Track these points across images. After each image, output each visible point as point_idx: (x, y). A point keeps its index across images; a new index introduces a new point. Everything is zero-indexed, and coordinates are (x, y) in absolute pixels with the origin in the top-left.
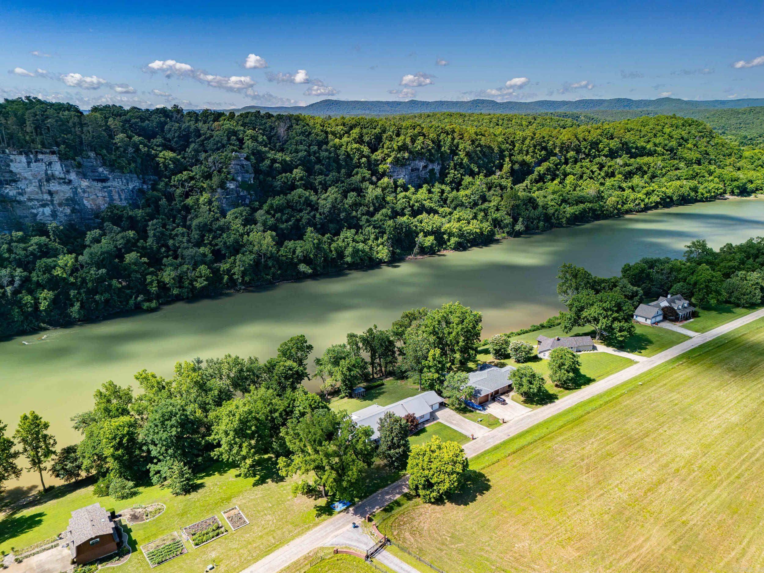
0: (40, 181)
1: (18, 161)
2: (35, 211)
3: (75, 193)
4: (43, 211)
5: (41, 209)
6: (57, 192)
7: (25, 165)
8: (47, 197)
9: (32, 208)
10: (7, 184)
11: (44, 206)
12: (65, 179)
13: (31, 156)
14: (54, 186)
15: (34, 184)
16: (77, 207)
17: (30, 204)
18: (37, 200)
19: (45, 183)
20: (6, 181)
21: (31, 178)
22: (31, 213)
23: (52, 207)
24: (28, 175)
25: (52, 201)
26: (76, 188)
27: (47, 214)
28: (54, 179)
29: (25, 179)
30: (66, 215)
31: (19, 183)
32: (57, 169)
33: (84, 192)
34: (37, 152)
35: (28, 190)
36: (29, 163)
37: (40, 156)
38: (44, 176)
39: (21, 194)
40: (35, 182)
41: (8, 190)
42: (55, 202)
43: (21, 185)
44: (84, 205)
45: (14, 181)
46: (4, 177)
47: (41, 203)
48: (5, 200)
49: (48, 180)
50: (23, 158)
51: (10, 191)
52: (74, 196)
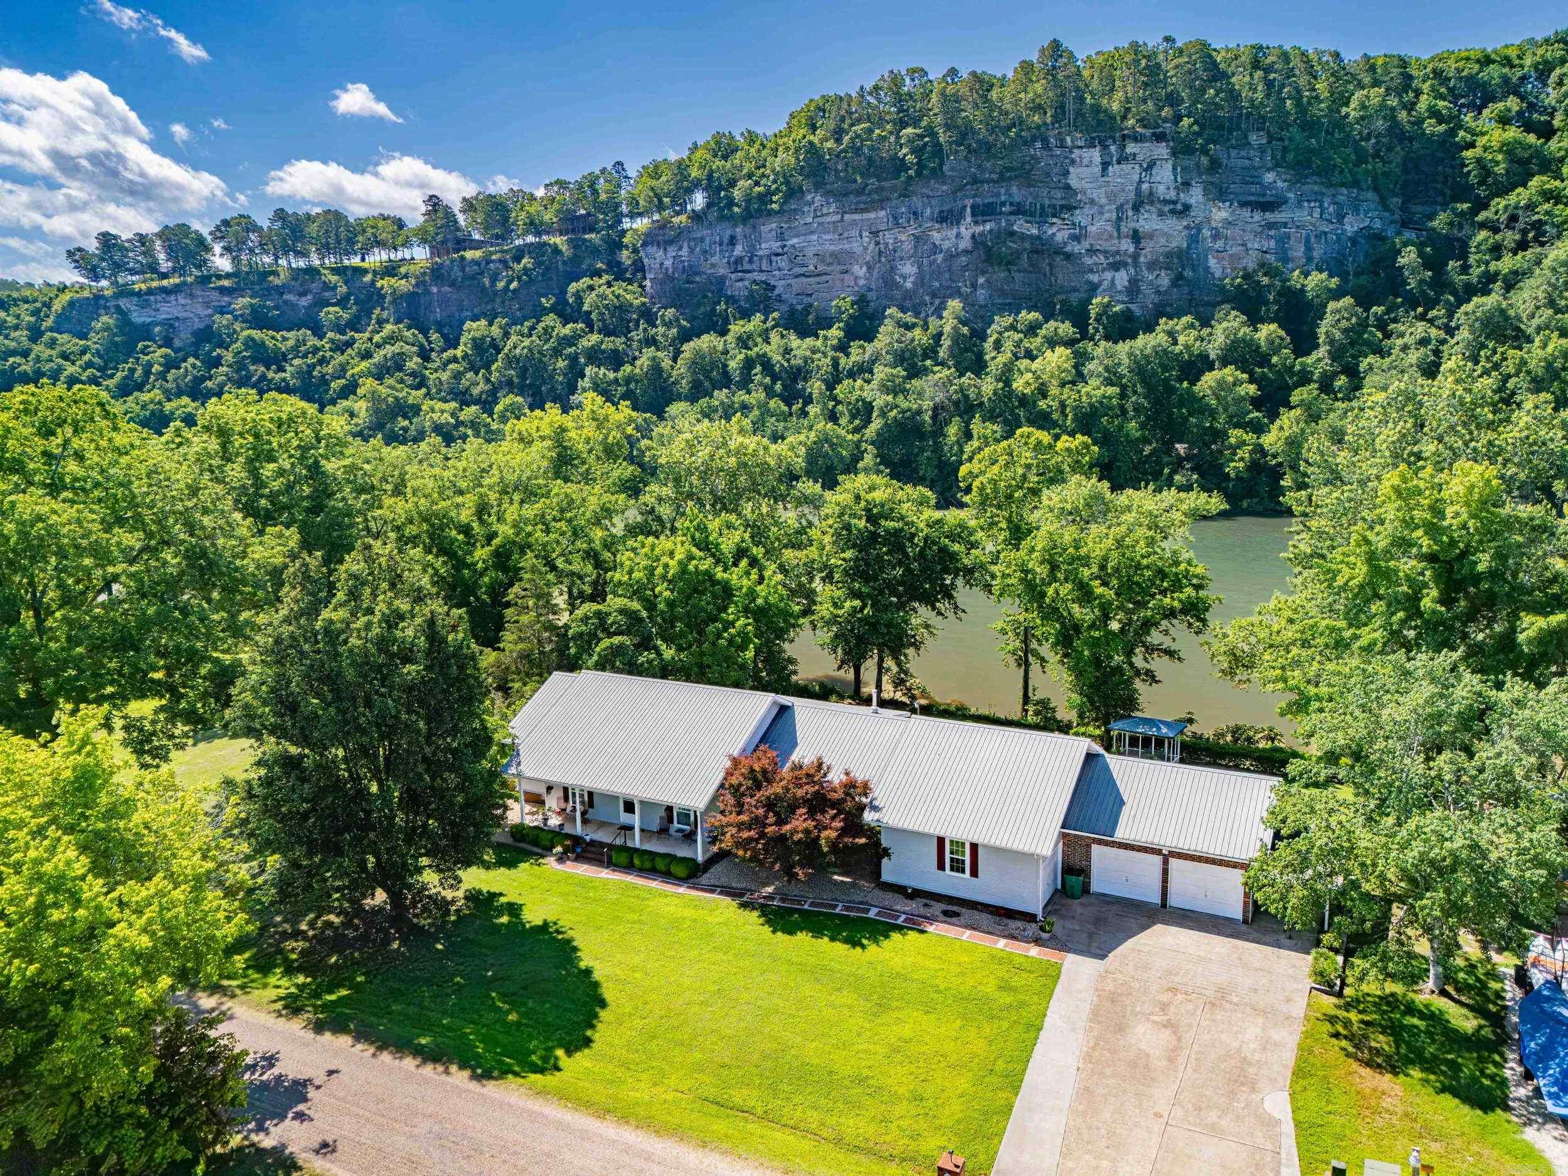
0: (1120, 208)
1: (1085, 161)
2: (1095, 278)
3: (1194, 239)
5: (1108, 275)
6: (1151, 236)
7: (1098, 169)
8: (1127, 246)
9: (1091, 271)
10: (1054, 216)
11: (1116, 267)
12: (1175, 202)
13: (1113, 148)
14: (1148, 221)
15: (1107, 216)
16: (1188, 273)
17: (1088, 261)
18: (1106, 252)
19: (1130, 213)
20: (1054, 206)
21: (1103, 201)
22: (1089, 282)
23: (1132, 271)
24: (1099, 195)
25: (1135, 257)
26: (1199, 227)
27: (1119, 288)
28: (1152, 203)
29: (1092, 202)
30: (1158, 292)
31: (1078, 212)
32: (1164, 178)
33: (1216, 236)
34: (1124, 137)
35: (1092, 229)
36: (1105, 165)
37: (1131, 148)
38: (1132, 195)
39: (1076, 238)
40: (1110, 211)
41: (1054, 230)
42: (1142, 259)
43: (1080, 217)
44: (1207, 269)
45: (1070, 208)
46: (1050, 198)
47: (1111, 260)
48: (1042, 248)
49: (1136, 208)
50: (1095, 155)
51: (1058, 232)
52: (1189, 247)
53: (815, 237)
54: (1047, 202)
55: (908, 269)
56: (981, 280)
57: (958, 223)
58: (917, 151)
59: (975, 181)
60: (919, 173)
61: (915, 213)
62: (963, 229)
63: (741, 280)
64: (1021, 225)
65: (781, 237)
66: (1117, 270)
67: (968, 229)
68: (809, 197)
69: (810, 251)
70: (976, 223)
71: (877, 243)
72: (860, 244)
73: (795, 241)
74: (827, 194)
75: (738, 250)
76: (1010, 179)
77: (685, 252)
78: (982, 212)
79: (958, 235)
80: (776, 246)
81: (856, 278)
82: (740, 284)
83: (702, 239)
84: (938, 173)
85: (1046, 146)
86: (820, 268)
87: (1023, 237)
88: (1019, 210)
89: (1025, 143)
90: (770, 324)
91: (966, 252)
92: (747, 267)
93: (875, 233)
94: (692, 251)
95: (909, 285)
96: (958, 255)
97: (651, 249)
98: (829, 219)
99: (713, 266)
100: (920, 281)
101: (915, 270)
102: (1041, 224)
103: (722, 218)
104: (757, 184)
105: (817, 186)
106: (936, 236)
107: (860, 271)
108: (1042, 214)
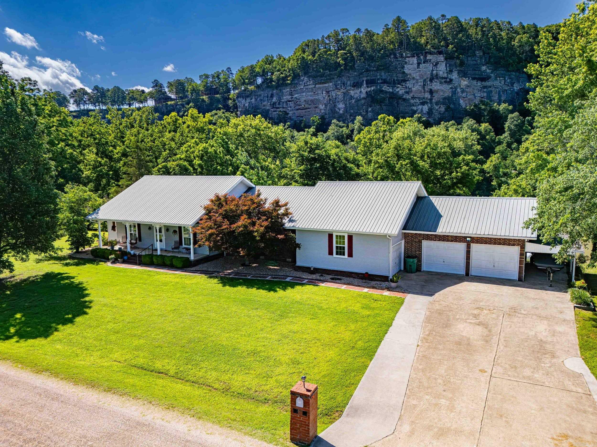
0: (425, 81)
1: (411, 62)
2: (415, 108)
3: (454, 93)
4: (422, 109)
5: (420, 107)
6: (437, 91)
7: (416, 66)
8: (428, 95)
9: (414, 106)
10: (399, 84)
11: (423, 104)
12: (446, 78)
13: (422, 57)
14: (436, 86)
15: (419, 84)
16: (452, 106)
17: (412, 101)
18: (419, 98)
19: (429, 83)
20: (398, 80)
21: (418, 78)
22: (412, 110)
23: (430, 105)
24: (416, 75)
25: (431, 100)
26: (456, 88)
27: (424, 112)
28: (437, 78)
29: (414, 78)
30: (440, 113)
31: (408, 82)
32: (442, 69)
33: (463, 92)
34: (426, 53)
35: (414, 89)
36: (419, 64)
37: (429, 57)
38: (429, 76)
39: (407, 93)
40: (421, 82)
41: (399, 89)
42: (434, 101)
43: (409, 84)
44: (459, 104)
45: (405, 81)
46: (397, 77)
47: (421, 101)
48: (394, 96)
49: (431, 80)
50: (415, 60)
51: (400, 90)
52: (452, 96)
53: (304, 94)
54: (396, 78)
55: (341, 106)
56: (370, 109)
57: (360, 87)
58: (345, 59)
59: (367, 70)
60: (345, 69)
61: (343, 84)
62: (362, 90)
63: (276, 111)
64: (385, 88)
65: (291, 94)
67: (364, 90)
68: (302, 78)
69: (303, 99)
70: (368, 87)
71: (329, 96)
72: (322, 96)
73: (296, 95)
74: (309, 77)
75: (274, 99)
76: (381, 70)
77: (253, 100)
78: (370, 83)
79: (361, 92)
80: (289, 97)
81: (320, 110)
82: (275, 113)
83: (260, 95)
84: (353, 68)
85: (395, 57)
86: (307, 106)
87: (386, 92)
88: (384, 82)
89: (387, 56)
90: (286, 127)
91: (364, 98)
92: (277, 106)
93: (328, 92)
94: (256, 100)
95: (341, 112)
96: (360, 100)
97: (240, 99)
98: (310, 87)
99: (264, 105)
100: (346, 111)
101: (344, 106)
102: (393, 87)
103: (268, 87)
104: (282, 73)
105: (305, 74)
106: (352, 93)
107: (322, 107)
108: (394, 83)
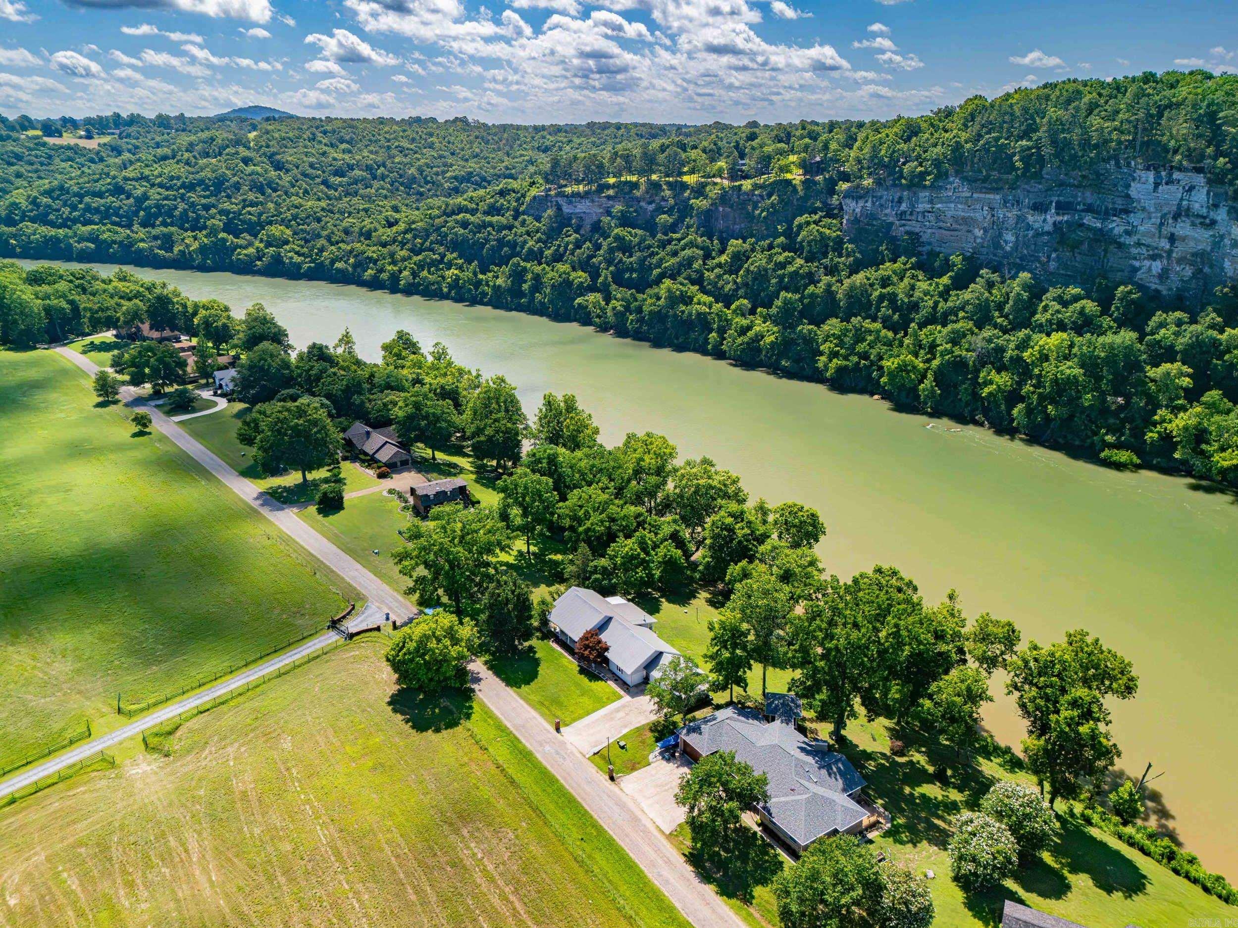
0: (1164, 216)
1: (1143, 179)
2: (1137, 264)
3: (1217, 243)
4: (1150, 267)
5: (1147, 263)
6: (1184, 239)
7: (1151, 187)
8: (1165, 244)
9: (1135, 259)
10: (1115, 215)
11: (1153, 258)
12: (1205, 218)
13: (1163, 174)
14: (1183, 228)
15: (1153, 220)
16: (1207, 270)
17: (1134, 251)
18: (1148, 246)
19: (1170, 221)
20: (1115, 210)
21: (1152, 209)
22: (1131, 265)
23: (1165, 262)
24: (1150, 204)
25: (1169, 253)
26: (1222, 237)
27: (1154, 272)
28: (1187, 216)
29: (1144, 209)
30: (1182, 280)
31: (1132, 215)
32: (1200, 199)
34: (1172, 167)
35: (1141, 228)
36: (1157, 185)
37: (1176, 175)
38: (1174, 208)
39: (1128, 233)
40: (1156, 218)
41: (1114, 225)
42: (1174, 255)
43: (1132, 218)
44: (1222, 269)
45: (1127, 212)
46: (1114, 203)
47: (1151, 253)
48: (1103, 238)
49: (1177, 216)
50: (1151, 176)
51: (1116, 226)
52: (1212, 250)
53: (952, 205)
54: (1110, 206)
55: (1010, 237)
56: (1054, 255)
57: (1046, 212)
58: (1025, 160)
59: (1062, 184)
60: (1024, 174)
61: (1018, 202)
62: (1048, 217)
63: (904, 225)
64: (1089, 220)
65: (931, 202)
66: (1155, 260)
67: (1051, 217)
68: (951, 179)
69: (949, 214)
70: (1058, 214)
71: (993, 216)
72: (982, 215)
73: (939, 206)
74: (964, 179)
75: (903, 207)
76: (1085, 187)
77: (869, 204)
78: (1062, 208)
79: (1045, 220)
80: (928, 206)
81: (975, 238)
82: (902, 229)
83: (881, 197)
84: (1037, 176)
85: (1118, 165)
86: (954, 226)
87: (1089, 228)
88: (1089, 209)
89: (1104, 160)
91: (1048, 233)
92: (908, 217)
93: (992, 209)
94: (873, 203)
95: (1008, 248)
96: (1043, 234)
97: (848, 201)
98: (964, 195)
99: (886, 215)
100: (1016, 248)
101: (1013, 239)
102: (1104, 220)
103: (894, 185)
104: (921, 165)
105: (957, 173)
106: (1030, 218)
107: (979, 233)
108: (1106, 214)
